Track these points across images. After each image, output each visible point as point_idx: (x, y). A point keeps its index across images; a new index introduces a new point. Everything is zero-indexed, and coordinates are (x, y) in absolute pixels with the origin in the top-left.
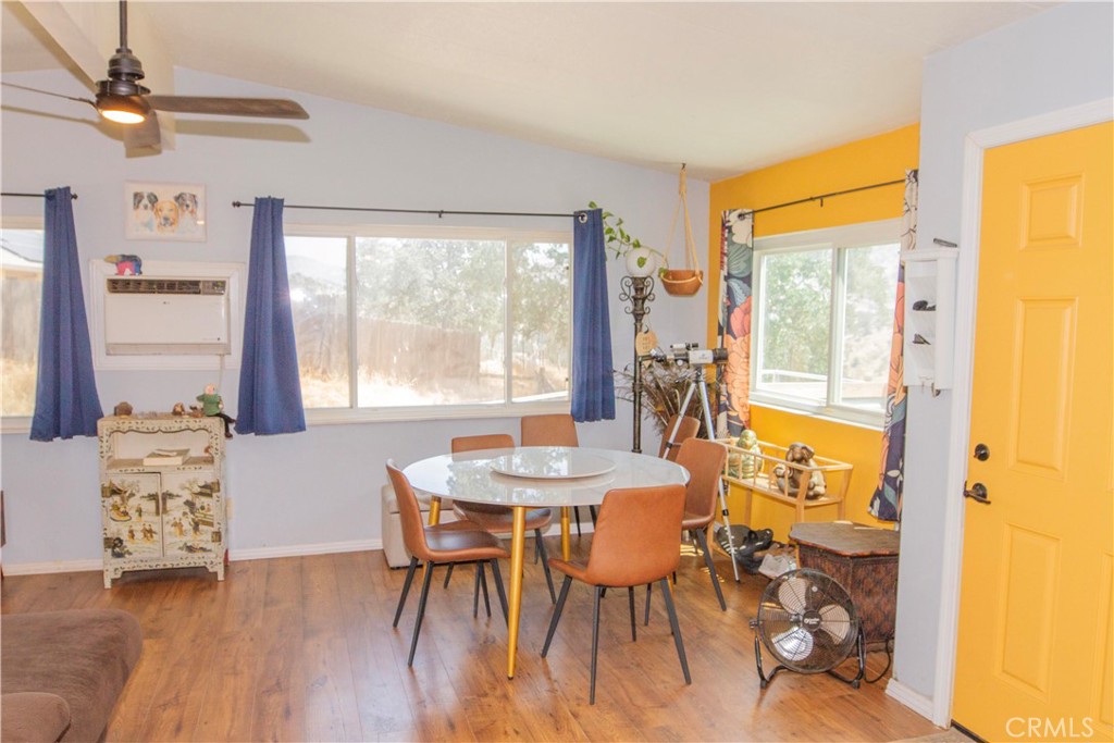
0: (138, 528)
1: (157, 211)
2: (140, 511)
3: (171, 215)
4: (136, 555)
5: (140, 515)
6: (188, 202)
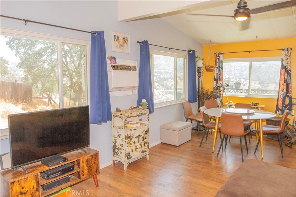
0: (134, 148)
1: (119, 42)
2: (134, 142)
3: (122, 44)
4: (133, 157)
5: (134, 144)
6: (126, 40)
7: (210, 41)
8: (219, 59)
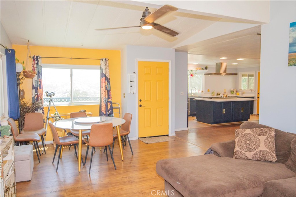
7: (29, 41)
8: (37, 64)
